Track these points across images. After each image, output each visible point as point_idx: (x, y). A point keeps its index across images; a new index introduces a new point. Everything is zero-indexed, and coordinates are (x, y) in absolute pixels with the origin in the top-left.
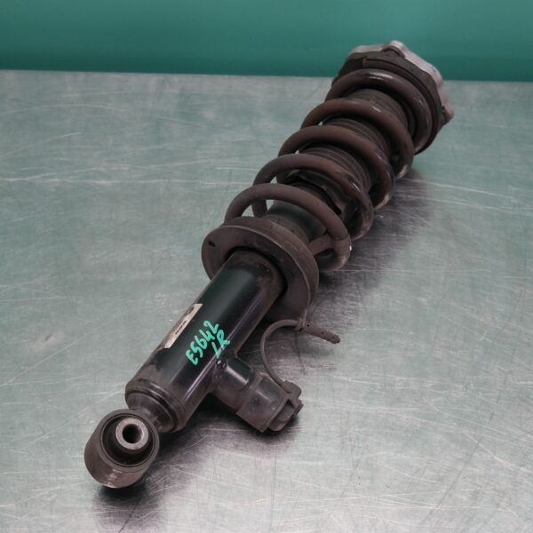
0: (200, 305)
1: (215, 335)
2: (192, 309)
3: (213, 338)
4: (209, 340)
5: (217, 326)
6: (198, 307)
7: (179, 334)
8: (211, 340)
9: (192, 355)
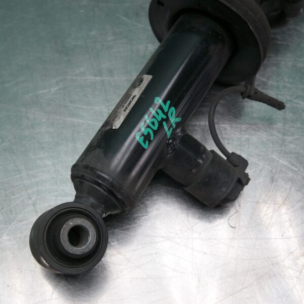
0: (150, 77)
1: (166, 114)
2: (141, 81)
3: (165, 117)
4: (160, 119)
5: (169, 102)
6: (147, 78)
7: (128, 111)
8: (163, 120)
9: (143, 138)
